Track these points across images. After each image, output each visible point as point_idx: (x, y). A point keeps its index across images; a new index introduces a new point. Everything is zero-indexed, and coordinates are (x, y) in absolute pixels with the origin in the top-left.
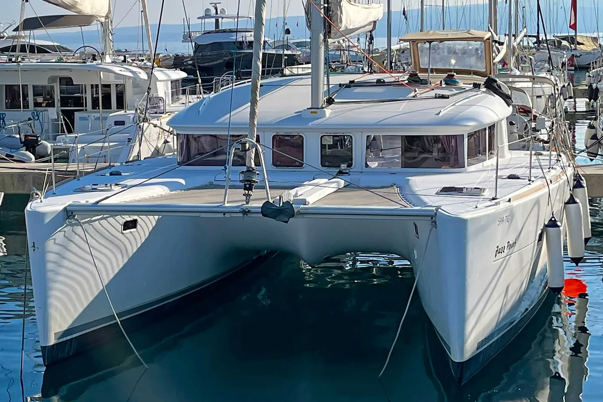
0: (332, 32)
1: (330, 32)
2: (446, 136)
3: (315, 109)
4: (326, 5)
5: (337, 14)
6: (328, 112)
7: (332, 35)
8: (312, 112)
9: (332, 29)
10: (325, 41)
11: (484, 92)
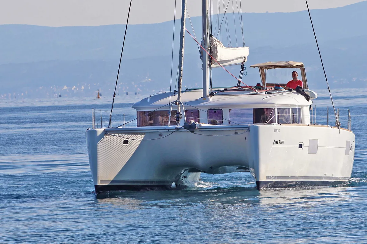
0: (213, 61)
1: (211, 62)
2: (266, 108)
3: (205, 97)
4: (210, 49)
5: (215, 52)
6: (211, 99)
7: (213, 62)
8: (203, 99)
9: (213, 60)
10: (210, 66)
11: (294, 93)
